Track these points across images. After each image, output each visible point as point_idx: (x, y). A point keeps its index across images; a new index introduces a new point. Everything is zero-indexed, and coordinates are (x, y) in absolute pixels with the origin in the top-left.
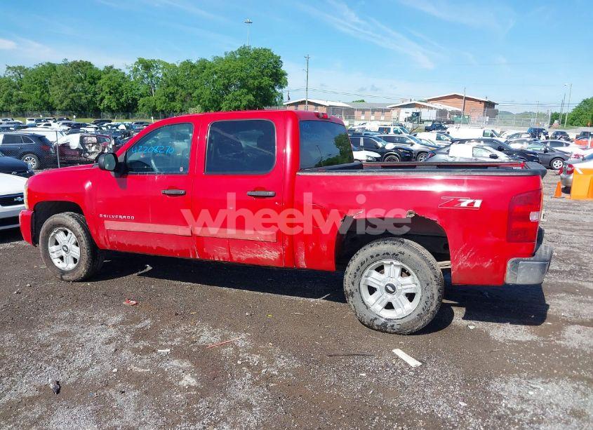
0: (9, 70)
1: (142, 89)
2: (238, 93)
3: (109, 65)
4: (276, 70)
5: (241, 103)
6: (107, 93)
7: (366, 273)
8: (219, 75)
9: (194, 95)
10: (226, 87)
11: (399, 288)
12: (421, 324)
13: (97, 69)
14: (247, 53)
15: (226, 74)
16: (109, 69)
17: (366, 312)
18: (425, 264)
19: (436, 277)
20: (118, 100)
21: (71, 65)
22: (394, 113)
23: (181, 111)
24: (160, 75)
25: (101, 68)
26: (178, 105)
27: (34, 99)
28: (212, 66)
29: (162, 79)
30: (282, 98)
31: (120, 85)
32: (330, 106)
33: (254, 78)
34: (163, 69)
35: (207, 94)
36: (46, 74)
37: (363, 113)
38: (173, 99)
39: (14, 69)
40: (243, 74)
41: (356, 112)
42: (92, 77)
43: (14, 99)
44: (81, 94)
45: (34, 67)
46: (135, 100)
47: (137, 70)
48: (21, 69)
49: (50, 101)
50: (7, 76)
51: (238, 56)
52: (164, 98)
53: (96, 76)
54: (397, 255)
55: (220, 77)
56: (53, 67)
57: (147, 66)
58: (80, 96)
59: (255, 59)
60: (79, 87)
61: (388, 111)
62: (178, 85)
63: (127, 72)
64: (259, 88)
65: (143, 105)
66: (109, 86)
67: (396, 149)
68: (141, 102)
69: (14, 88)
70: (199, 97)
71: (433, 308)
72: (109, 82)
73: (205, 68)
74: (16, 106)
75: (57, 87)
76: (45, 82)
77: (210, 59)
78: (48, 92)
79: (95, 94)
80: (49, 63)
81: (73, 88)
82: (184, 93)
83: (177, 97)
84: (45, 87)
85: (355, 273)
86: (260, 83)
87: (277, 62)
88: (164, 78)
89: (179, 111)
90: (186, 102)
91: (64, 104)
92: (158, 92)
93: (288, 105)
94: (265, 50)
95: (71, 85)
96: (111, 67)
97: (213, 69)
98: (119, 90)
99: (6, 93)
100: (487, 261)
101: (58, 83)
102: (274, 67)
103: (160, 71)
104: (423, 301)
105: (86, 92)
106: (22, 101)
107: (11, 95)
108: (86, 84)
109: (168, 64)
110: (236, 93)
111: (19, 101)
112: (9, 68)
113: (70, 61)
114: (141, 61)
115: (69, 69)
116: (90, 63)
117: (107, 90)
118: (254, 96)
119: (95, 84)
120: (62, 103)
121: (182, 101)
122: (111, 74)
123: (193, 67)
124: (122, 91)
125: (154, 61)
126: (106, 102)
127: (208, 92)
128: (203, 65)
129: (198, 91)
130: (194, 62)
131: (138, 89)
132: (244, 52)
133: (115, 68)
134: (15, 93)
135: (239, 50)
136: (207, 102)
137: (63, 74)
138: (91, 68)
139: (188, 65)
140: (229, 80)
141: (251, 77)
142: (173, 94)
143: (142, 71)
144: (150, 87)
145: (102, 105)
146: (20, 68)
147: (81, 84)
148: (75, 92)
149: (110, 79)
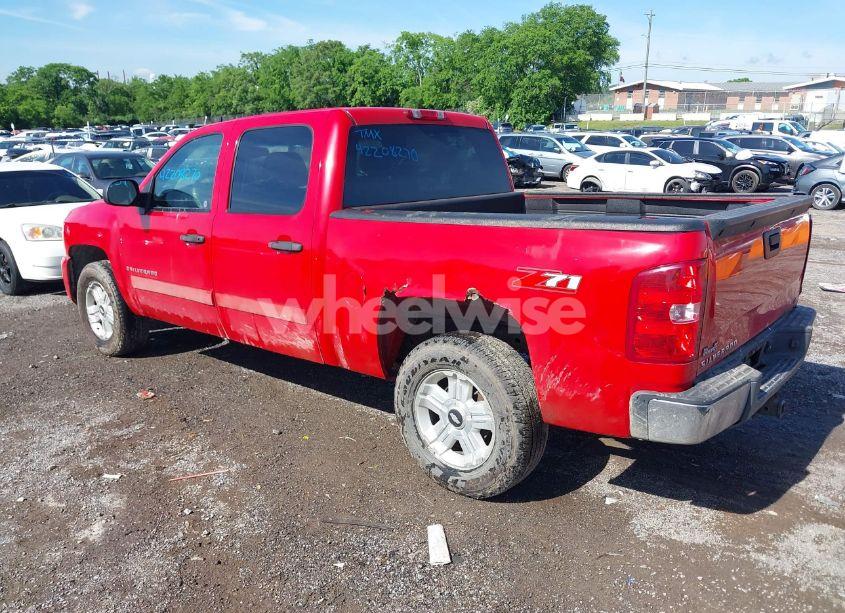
0: (245, 59)
1: (406, 76)
2: (538, 75)
3: (363, 44)
4: (599, 38)
5: (541, 90)
6: (359, 83)
7: (421, 389)
8: (510, 50)
9: (474, 81)
10: (521, 69)
11: (467, 419)
12: (495, 487)
13: (348, 51)
14: (555, 15)
15: (520, 48)
16: (364, 50)
17: (422, 452)
18: (499, 384)
19: (516, 407)
20: (374, 92)
21: (317, 47)
22: (795, 99)
23: (457, 106)
24: (430, 55)
25: (354, 49)
26: (452, 97)
27: (272, 95)
28: (503, 37)
29: (433, 61)
30: (609, 80)
31: (376, 72)
32: (684, 91)
33: (563, 52)
34: (434, 46)
35: (492, 81)
36: (287, 61)
37: (742, 100)
38: (447, 90)
39: (250, 56)
40: (546, 48)
41: (729, 99)
42: (342, 63)
43: (249, 96)
44: (328, 86)
45: (273, 53)
46: (396, 93)
47: (400, 49)
48: (256, 57)
49: (291, 97)
50: (241, 66)
51: (541, 20)
52: (434, 87)
53: (347, 61)
54: (459, 363)
55: (512, 54)
56: (295, 52)
57: (414, 43)
58: (327, 89)
59: (568, 23)
60: (325, 77)
61: (786, 94)
62: (454, 69)
63: (387, 53)
64: (570, 67)
65: (407, 100)
66: (363, 74)
67: (756, 159)
68: (403, 95)
69: (250, 81)
70: (481, 84)
71: (512, 462)
72: (362, 69)
73: (492, 41)
74: (251, 106)
75: (299, 78)
76: (286, 72)
77: (500, 28)
78: (288, 85)
79: (345, 85)
80: (290, 47)
81: (318, 79)
82: (462, 81)
83: (452, 86)
84: (286, 79)
85: (405, 387)
86: (571, 59)
87: (601, 25)
88: (436, 60)
89: (454, 105)
90: (465, 92)
91: (307, 102)
92: (427, 80)
93: (616, 91)
94: (582, 7)
95: (317, 74)
96: (367, 47)
97: (502, 43)
98: (375, 79)
99: (240, 88)
100: (593, 390)
101: (300, 73)
102: (595, 34)
103: (430, 49)
104: (497, 448)
105: (334, 84)
106: (259, 99)
107: (245, 91)
108: (334, 71)
109: (441, 39)
110: (534, 76)
111: (255, 100)
112: (244, 55)
113: (315, 42)
114: (406, 36)
115: (314, 53)
116: (340, 43)
117: (360, 80)
118: (561, 79)
119: (346, 72)
120: (304, 99)
121: (459, 91)
122: (366, 57)
123: (476, 40)
124: (379, 81)
125: (423, 35)
126: (357, 95)
127: (494, 77)
128: (491, 36)
129: (480, 76)
130: (477, 33)
131: (401, 77)
132: (550, 13)
133: (372, 47)
134: (251, 89)
135: (543, 11)
136: (491, 91)
137: (307, 60)
138: (342, 50)
139: (469, 39)
140: (525, 57)
141: (558, 51)
142: (447, 81)
143: (406, 50)
144: (417, 72)
145: (353, 100)
146: (257, 55)
147: (328, 73)
148: (320, 83)
149: (363, 64)
